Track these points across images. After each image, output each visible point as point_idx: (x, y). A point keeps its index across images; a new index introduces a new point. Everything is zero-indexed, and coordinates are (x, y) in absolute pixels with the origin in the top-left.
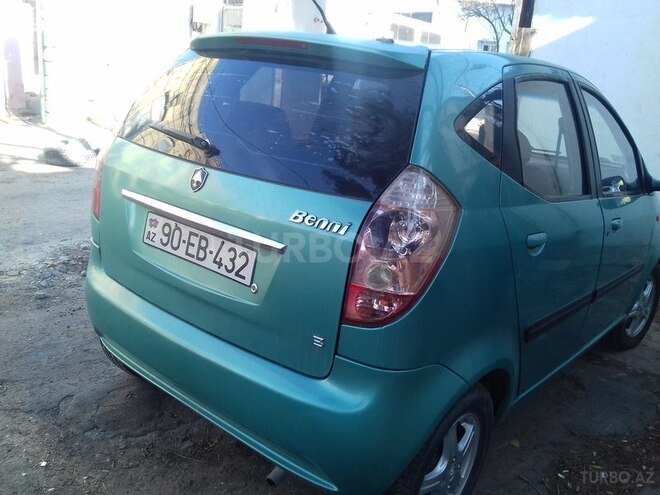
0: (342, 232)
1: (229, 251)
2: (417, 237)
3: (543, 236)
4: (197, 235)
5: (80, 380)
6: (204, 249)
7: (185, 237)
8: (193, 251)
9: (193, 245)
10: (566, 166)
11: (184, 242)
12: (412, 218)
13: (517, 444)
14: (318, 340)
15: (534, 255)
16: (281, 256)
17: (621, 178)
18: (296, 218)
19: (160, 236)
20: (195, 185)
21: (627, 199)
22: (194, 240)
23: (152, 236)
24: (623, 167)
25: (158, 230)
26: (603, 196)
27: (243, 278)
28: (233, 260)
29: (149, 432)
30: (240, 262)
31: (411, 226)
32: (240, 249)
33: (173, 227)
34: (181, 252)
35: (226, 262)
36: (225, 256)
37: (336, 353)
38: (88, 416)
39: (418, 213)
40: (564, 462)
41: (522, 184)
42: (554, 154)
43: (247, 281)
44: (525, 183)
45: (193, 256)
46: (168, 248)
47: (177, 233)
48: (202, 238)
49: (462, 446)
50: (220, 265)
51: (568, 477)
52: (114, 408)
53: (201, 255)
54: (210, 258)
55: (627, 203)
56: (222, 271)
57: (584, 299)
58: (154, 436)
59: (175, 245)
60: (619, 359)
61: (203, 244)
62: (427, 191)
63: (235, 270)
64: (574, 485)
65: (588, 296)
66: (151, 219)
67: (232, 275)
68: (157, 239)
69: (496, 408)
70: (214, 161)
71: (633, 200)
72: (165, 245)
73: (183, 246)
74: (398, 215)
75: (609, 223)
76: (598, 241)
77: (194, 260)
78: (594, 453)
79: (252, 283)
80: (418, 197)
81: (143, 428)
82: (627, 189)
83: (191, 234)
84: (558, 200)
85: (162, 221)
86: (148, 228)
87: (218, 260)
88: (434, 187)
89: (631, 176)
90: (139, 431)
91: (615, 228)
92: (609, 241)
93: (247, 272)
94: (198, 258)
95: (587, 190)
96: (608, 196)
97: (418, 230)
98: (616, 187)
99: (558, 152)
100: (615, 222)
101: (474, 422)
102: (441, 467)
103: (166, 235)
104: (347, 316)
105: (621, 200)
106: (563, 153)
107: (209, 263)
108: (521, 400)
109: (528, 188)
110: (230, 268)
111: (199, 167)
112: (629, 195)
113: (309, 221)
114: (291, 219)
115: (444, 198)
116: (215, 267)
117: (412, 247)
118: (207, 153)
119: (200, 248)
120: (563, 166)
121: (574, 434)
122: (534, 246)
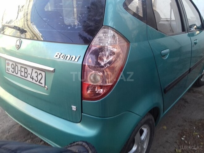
0: (76, 60)
1: (35, 73)
2: (111, 58)
3: (168, 50)
4: (23, 67)
5: (3, 122)
6: (27, 73)
7: (19, 69)
8: (23, 74)
9: (23, 72)
10: (175, 23)
11: (19, 71)
12: (107, 50)
13: (165, 127)
14: (74, 108)
15: (165, 59)
16: (53, 73)
17: (195, 25)
18: (57, 56)
19: (11, 69)
20: (17, 46)
21: (198, 32)
22: (23, 70)
23: (8, 69)
24: (195, 21)
25: (10, 67)
26: (190, 32)
27: (42, 84)
28: (37, 77)
29: (28, 139)
30: (40, 77)
31: (107, 53)
32: (39, 72)
33: (15, 65)
34: (19, 75)
35: (35, 78)
36: (34, 75)
37: (82, 112)
38: (5, 136)
39: (110, 48)
40: (183, 133)
41: (157, 29)
42: (169, 19)
43: (43, 85)
44: (158, 29)
45: (23, 76)
46: (14, 74)
47: (16, 67)
48: (25, 68)
49: (143, 137)
50: (33, 79)
51: (186, 139)
52: (15, 132)
53: (26, 76)
54: (29, 76)
55: (198, 34)
56: (34, 81)
57: (186, 73)
58: (29, 141)
59: (17, 72)
60: (199, 90)
61: (26, 71)
62: (114, 37)
63: (39, 81)
64: (188, 142)
65: (188, 71)
66: (7, 63)
67: (38, 83)
68: (10, 70)
69: (155, 120)
70: (23, 36)
71: (200, 32)
72: (13, 72)
73: (19, 72)
74: (102, 49)
75: (193, 42)
76: (190, 49)
77: (24, 78)
78: (194, 128)
79: (45, 85)
80: (110, 40)
81: (26, 138)
82: (198, 28)
83: (21, 67)
84: (173, 35)
85: (11, 63)
86: (7, 67)
87: (32, 77)
88: (116, 35)
89: (199, 24)
90: (24, 140)
91: (195, 43)
92: (194, 49)
93: (43, 81)
94: (25, 77)
95: (183, 30)
96: (192, 32)
97: (111, 55)
98: (193, 28)
99: (171, 18)
100: (195, 41)
101: (147, 127)
102: (134, 148)
103: (13, 68)
104: (84, 97)
105: (195, 33)
106: (173, 18)
107: (29, 79)
108: (165, 114)
109: (159, 31)
110: (36, 80)
111: (18, 39)
112: (199, 31)
113: (62, 57)
114: (55, 57)
115: (121, 39)
116: (31, 80)
117: (110, 63)
118: (20, 32)
119: (25, 72)
120: (174, 23)
121: (186, 121)
122: (164, 55)
